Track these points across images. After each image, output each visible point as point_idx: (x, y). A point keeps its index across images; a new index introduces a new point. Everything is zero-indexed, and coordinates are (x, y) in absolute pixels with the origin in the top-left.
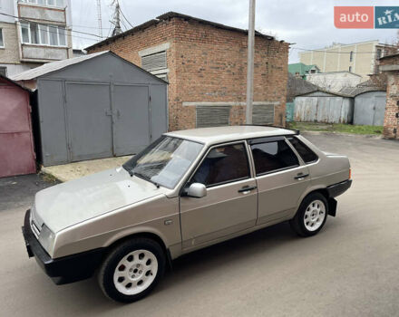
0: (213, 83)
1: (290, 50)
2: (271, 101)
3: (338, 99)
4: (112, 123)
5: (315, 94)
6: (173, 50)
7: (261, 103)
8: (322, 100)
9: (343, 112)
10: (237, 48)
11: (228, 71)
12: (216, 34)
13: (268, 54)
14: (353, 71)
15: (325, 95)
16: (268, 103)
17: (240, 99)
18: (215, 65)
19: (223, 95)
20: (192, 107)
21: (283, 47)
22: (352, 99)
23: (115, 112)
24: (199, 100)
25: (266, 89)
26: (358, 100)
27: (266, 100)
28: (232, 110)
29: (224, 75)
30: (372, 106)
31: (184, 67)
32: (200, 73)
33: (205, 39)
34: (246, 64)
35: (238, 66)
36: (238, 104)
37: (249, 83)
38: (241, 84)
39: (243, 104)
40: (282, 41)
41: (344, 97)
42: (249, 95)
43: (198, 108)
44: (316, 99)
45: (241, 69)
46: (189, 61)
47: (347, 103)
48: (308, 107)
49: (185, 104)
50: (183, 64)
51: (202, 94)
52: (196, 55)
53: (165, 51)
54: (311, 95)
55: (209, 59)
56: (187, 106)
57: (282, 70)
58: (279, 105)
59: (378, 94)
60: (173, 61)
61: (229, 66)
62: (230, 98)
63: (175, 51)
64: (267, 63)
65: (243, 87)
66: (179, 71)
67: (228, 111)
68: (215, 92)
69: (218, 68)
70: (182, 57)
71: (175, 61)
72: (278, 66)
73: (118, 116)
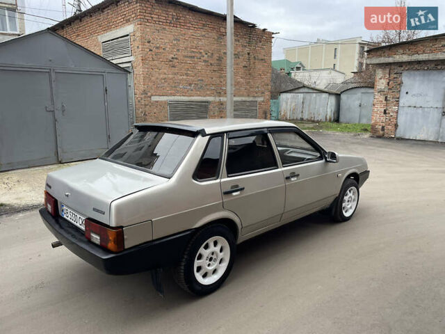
0: (187, 75)
1: (273, 40)
2: (254, 97)
3: (324, 95)
4: (56, 121)
5: (301, 90)
6: (138, 34)
7: (244, 99)
8: (308, 96)
9: (329, 110)
10: (214, 35)
11: (205, 61)
12: (190, 17)
13: (249, 43)
15: (311, 91)
16: (251, 99)
17: (219, 94)
18: (190, 54)
19: (200, 88)
20: (165, 102)
21: (266, 36)
22: (338, 96)
24: (171, 95)
25: (248, 83)
26: (343, 97)
27: (248, 96)
28: (211, 107)
29: (201, 65)
30: (357, 103)
31: (152, 54)
32: (171, 63)
33: (175, 23)
34: (225, 53)
35: (216, 56)
36: (217, 99)
37: (229, 75)
38: (220, 77)
39: (222, 99)
40: (264, 30)
41: (330, 94)
42: (229, 89)
43: (170, 104)
44: (302, 95)
45: (220, 59)
46: (157, 48)
47: (332, 100)
48: (293, 104)
49: (154, 99)
50: (151, 50)
51: (175, 87)
52: (166, 41)
53: (128, 35)
54: (297, 91)
55: (182, 46)
56: (157, 102)
57: (265, 62)
58: (263, 101)
59: (363, 90)
60: (138, 47)
61: (206, 56)
62: (208, 93)
63: (140, 35)
64: (249, 54)
65: (222, 80)
66: (146, 59)
67: (206, 107)
68: (190, 85)
69: (194, 57)
70: (149, 42)
71: (140, 46)
72: (261, 57)
73: (63, 111)
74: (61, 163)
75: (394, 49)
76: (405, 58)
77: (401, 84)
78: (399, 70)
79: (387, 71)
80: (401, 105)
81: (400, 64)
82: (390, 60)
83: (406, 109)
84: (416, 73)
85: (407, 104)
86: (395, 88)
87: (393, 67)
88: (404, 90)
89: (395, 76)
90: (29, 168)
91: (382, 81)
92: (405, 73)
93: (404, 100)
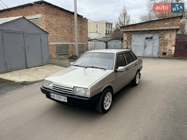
0: (61, 34)
1: (88, 22)
2: (83, 43)
4: (25, 52)
5: (94, 40)
6: (44, 18)
7: (80, 43)
9: (104, 47)
10: (69, 19)
11: (67, 29)
12: (61, 12)
13: (81, 23)
14: (98, 32)
15: (97, 41)
16: (82, 43)
17: (72, 41)
18: (62, 26)
19: (66, 39)
20: (54, 45)
21: (85, 20)
22: (106, 42)
23: (26, 46)
24: (56, 42)
25: (81, 37)
26: (108, 43)
27: (81, 42)
28: (69, 46)
29: (65, 31)
30: (113, 45)
32: (56, 29)
33: (57, 14)
34: (74, 26)
35: (70, 27)
36: (71, 43)
37: (76, 35)
38: (72, 35)
39: (73, 43)
40: (85, 18)
41: (104, 42)
42: (76, 39)
43: (57, 46)
44: (94, 42)
45: (71, 28)
46: (51, 24)
47: (105, 44)
50: (48, 25)
51: (57, 39)
52: (54, 21)
53: (38, 18)
54: (92, 41)
55: (59, 23)
56: (51, 44)
57: (86, 30)
58: (86, 44)
59: (115, 40)
60: (43, 23)
61: (67, 27)
62: (68, 41)
63: (44, 19)
64: (81, 27)
65: (73, 36)
66: (47, 28)
67: (68, 46)
68: (62, 38)
69: (63, 27)
70: (48, 22)
71: (45, 23)
72: (85, 28)
73: (28, 48)
74: (27, 68)
75: (129, 27)
76: (133, 30)
77: (131, 38)
78: (131, 33)
79: (127, 34)
80: (132, 45)
81: (131, 32)
82: (128, 30)
83: (134, 47)
84: (136, 35)
85: (134, 45)
86: (130, 39)
87: (129, 33)
88: (132, 40)
89: (130, 36)
90: (17, 70)
91: (126, 37)
92: (132, 35)
93: (133, 44)
